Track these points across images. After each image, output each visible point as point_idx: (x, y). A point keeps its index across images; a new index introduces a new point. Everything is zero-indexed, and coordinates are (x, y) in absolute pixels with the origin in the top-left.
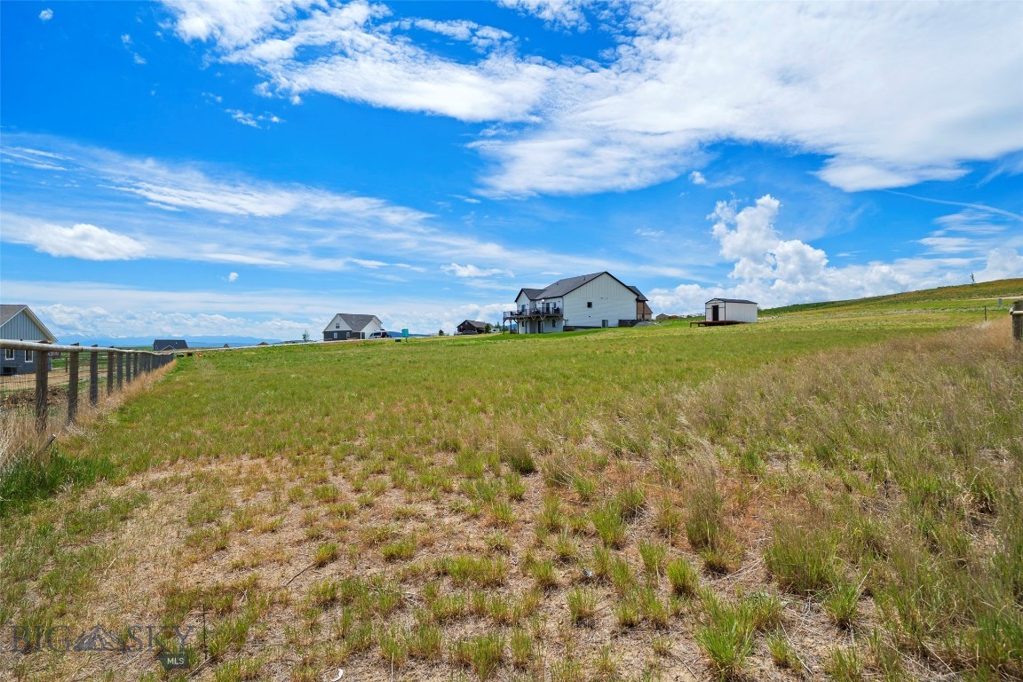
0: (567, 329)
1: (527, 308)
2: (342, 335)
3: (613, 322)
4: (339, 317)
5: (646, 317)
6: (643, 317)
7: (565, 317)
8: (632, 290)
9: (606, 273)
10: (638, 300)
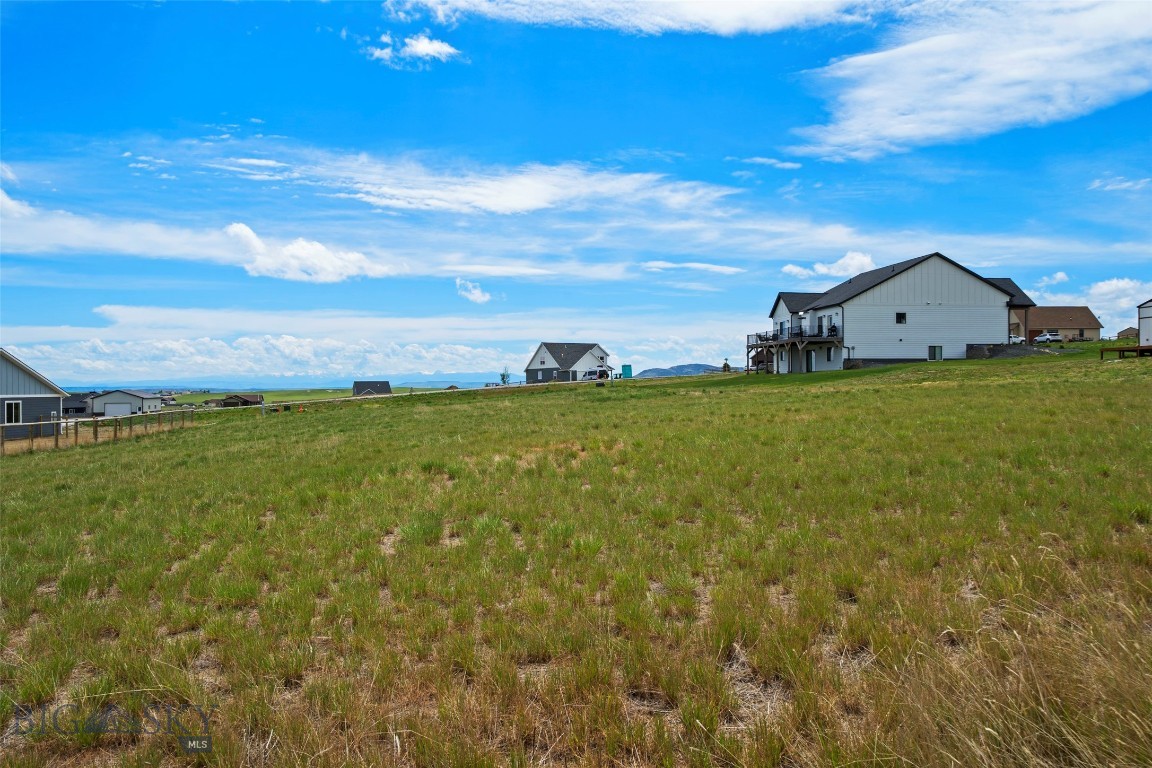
0: (851, 365)
1: (787, 325)
2: (548, 374)
3: (953, 349)
4: (544, 348)
5: (1087, 334)
6: (1082, 335)
7: (847, 343)
8: (1002, 286)
9: (937, 255)
10: (1011, 306)
